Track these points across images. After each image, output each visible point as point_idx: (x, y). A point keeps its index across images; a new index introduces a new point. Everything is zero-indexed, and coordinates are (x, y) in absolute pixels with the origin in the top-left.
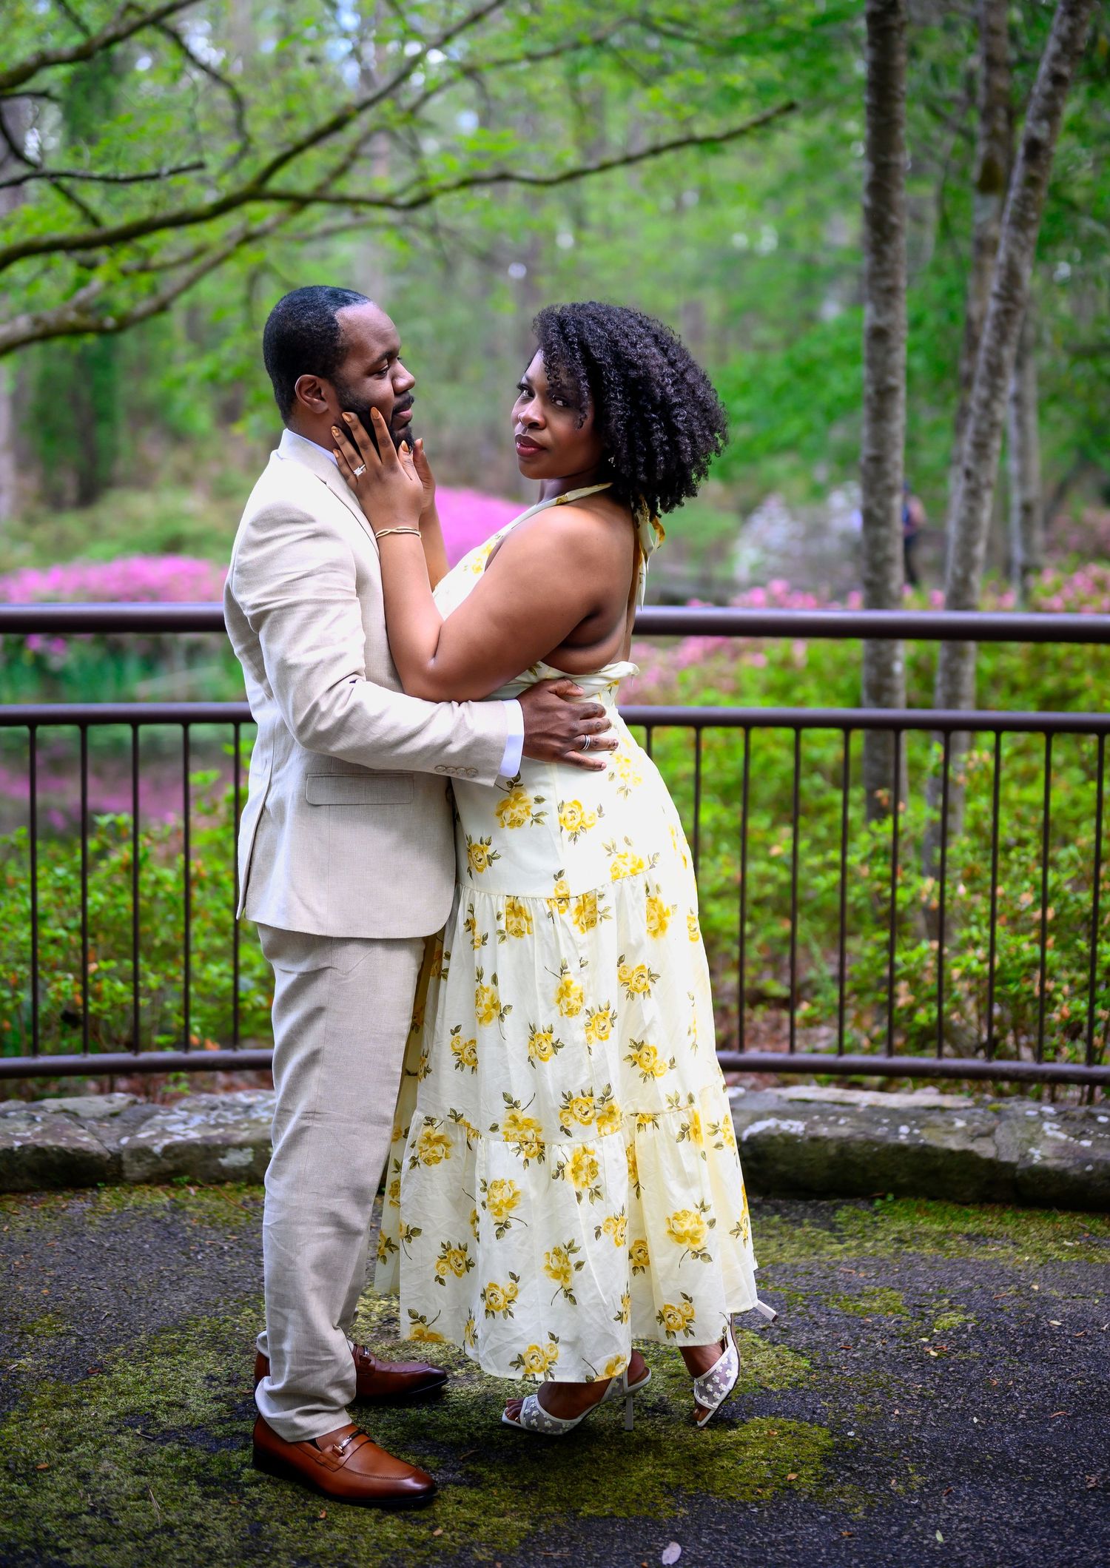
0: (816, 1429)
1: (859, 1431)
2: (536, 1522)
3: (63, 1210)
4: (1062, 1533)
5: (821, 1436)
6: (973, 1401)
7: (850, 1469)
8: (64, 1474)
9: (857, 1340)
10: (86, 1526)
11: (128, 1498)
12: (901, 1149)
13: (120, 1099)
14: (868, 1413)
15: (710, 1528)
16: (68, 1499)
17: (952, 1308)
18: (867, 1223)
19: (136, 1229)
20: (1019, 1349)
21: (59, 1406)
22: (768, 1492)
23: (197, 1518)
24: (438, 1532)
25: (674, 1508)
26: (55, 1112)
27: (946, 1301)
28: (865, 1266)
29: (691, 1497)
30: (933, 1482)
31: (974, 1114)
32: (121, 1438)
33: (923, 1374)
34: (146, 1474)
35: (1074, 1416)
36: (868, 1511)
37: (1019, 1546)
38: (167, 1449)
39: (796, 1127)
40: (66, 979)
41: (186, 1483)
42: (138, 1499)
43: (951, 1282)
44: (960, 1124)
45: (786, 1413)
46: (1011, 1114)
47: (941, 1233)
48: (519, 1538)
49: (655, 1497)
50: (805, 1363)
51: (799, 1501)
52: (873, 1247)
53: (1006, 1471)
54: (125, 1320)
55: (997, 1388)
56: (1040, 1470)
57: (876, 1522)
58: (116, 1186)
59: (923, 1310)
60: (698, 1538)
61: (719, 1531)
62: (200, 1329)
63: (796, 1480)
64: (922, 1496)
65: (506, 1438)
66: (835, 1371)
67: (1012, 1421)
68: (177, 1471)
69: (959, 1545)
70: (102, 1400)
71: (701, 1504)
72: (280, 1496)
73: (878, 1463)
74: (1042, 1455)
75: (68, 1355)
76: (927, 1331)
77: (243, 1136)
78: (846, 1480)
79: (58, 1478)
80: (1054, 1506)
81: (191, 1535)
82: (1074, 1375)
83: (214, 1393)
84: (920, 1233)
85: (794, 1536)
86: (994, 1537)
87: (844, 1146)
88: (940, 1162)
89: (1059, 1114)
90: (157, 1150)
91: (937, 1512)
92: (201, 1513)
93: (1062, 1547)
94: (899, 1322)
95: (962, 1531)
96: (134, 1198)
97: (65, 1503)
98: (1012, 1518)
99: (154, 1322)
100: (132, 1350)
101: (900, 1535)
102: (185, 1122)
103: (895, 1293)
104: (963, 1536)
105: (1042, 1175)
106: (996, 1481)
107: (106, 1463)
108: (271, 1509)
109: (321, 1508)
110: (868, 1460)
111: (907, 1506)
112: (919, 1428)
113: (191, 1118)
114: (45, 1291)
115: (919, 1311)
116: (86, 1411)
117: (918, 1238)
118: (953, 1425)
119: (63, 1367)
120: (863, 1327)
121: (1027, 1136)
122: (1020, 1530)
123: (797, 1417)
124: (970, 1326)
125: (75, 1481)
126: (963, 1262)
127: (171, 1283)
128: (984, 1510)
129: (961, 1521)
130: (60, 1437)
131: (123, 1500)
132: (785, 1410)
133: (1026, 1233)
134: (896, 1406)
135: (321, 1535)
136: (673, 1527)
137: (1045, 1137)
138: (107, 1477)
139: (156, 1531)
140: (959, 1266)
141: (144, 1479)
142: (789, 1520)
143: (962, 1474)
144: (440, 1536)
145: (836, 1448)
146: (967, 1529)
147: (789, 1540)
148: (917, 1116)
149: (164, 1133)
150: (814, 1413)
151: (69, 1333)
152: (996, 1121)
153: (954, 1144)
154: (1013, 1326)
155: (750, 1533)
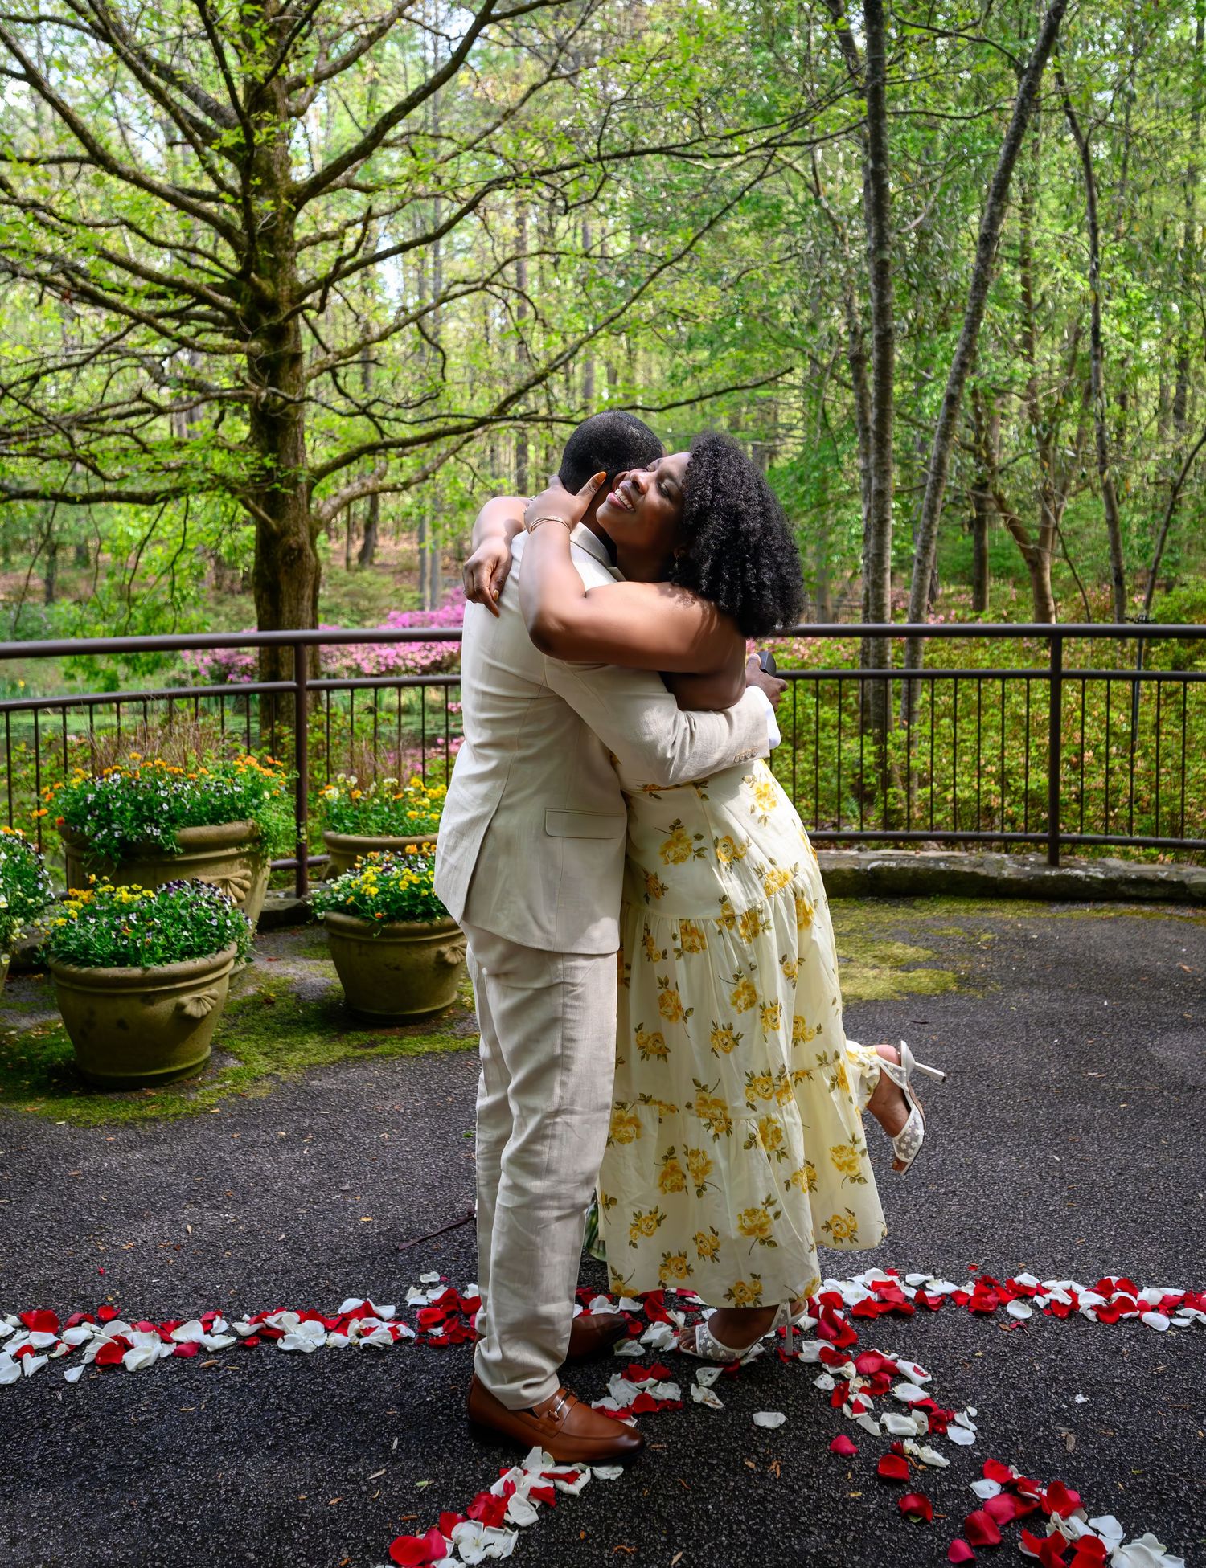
0: (946, 972)
1: (965, 972)
5: (950, 974)
6: (1009, 963)
7: (968, 984)
9: (948, 944)
12: (942, 872)
14: (966, 967)
17: (985, 933)
18: (930, 905)
20: (1022, 946)
27: (981, 930)
28: (938, 920)
30: (1006, 988)
31: (971, 858)
39: (893, 864)
43: (980, 924)
44: (966, 862)
46: (987, 858)
47: (966, 909)
51: (952, 994)
52: (937, 914)
53: (1035, 984)
55: (1018, 958)
64: (1003, 992)
67: (1030, 969)
73: (979, 982)
76: (978, 940)
78: (969, 987)
82: (1049, 954)
84: (956, 909)
87: (915, 871)
94: (964, 938)
103: (956, 928)
105: (1008, 882)
106: (1032, 987)
110: (974, 981)
112: (990, 972)
115: (971, 934)
118: (1005, 970)
120: (948, 940)
121: (999, 866)
124: (996, 938)
126: (981, 917)
133: (1005, 908)
134: (977, 965)
137: (1007, 867)
143: (1017, 985)
145: (958, 978)
148: (944, 859)
153: (967, 869)
154: (1015, 938)
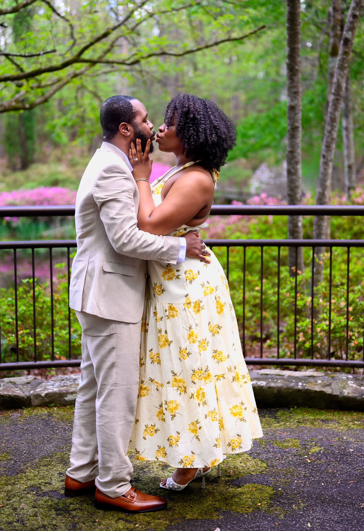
0: (268, 488)
1: (283, 488)
2: (171, 521)
3: (10, 416)
4: (352, 523)
5: (270, 490)
6: (322, 478)
7: (279, 501)
8: (8, 508)
9: (283, 456)
10: (15, 526)
11: (30, 516)
12: (299, 391)
13: (31, 377)
14: (286, 482)
15: (230, 522)
16: (9, 517)
17: (316, 445)
18: (288, 416)
19: (35, 422)
20: (338, 459)
21: (7, 485)
22: (251, 510)
23: (54, 522)
24: (137, 525)
25: (218, 516)
26: (8, 383)
27: (314, 443)
28: (286, 431)
29: (224, 512)
30: (308, 506)
31: (324, 378)
32: (29, 495)
33: (305, 468)
34: (37, 508)
35: (357, 482)
36: (285, 516)
37: (337, 528)
38: (44, 499)
39: (263, 383)
40: (12, 336)
41: (50, 511)
42: (34, 516)
43: (316, 436)
44: (319, 382)
45: (258, 482)
46: (337, 378)
47: (313, 419)
48: (165, 527)
49: (212, 512)
50: (265, 465)
51: (261, 513)
52: (290, 424)
53: (333, 502)
54: (31, 454)
55: (331, 473)
56: (345, 501)
57: (288, 520)
58: (29, 407)
59: (306, 446)
60: (226, 526)
61: (234, 524)
62: (57, 456)
63: (261, 505)
64: (304, 511)
65: (162, 492)
66: (275, 468)
67: (336, 484)
68: (47, 506)
69: (316, 528)
70: (22, 482)
71: (228, 514)
72: (83, 514)
73: (289, 499)
74: (346, 496)
75: (11, 467)
76: (307, 453)
77: (72, 390)
78: (278, 505)
79: (6, 510)
80: (349, 514)
81: (52, 528)
82: (357, 468)
83: (61, 479)
84: (306, 420)
85: (259, 525)
86: (328, 525)
87: (279, 390)
88: (313, 395)
89: (354, 378)
90: (43, 395)
91: (309, 516)
92: (55, 521)
93: (352, 528)
94: (297, 450)
95: (317, 523)
96: (35, 412)
97: (8, 518)
98: (335, 518)
99: (41, 454)
100: (33, 464)
101: (296, 524)
102: (53, 385)
103: (296, 440)
104: (317, 525)
105: (347, 399)
106: (329, 505)
107: (23, 504)
108: (80, 519)
109: (97, 518)
110: (285, 499)
111: (298, 514)
112: (303, 487)
113: (55, 384)
114: (3, 445)
115: (304, 446)
116: (16, 486)
117: (305, 421)
118: (315, 486)
119: (9, 471)
120: (285, 452)
121: (343, 386)
122: (337, 522)
123: (262, 484)
124: (322, 452)
125: (12, 511)
126: (320, 429)
127: (47, 441)
128: (325, 515)
129: (317, 519)
130: (7, 495)
131: (28, 517)
132: (257, 481)
133: (342, 419)
134: (296, 480)
135: (97, 527)
136: (218, 522)
137: (349, 386)
138: (23, 509)
139: (39, 527)
140: (319, 431)
141: (36, 509)
142: (258, 520)
143: (318, 503)
144: (138, 527)
145: (275, 494)
146: (319, 522)
147: (257, 526)
148: (305, 379)
149: (45, 389)
150: (267, 482)
151: (11, 459)
152: (332, 381)
153: (317, 389)
154: (337, 451)
155: (244, 524)
